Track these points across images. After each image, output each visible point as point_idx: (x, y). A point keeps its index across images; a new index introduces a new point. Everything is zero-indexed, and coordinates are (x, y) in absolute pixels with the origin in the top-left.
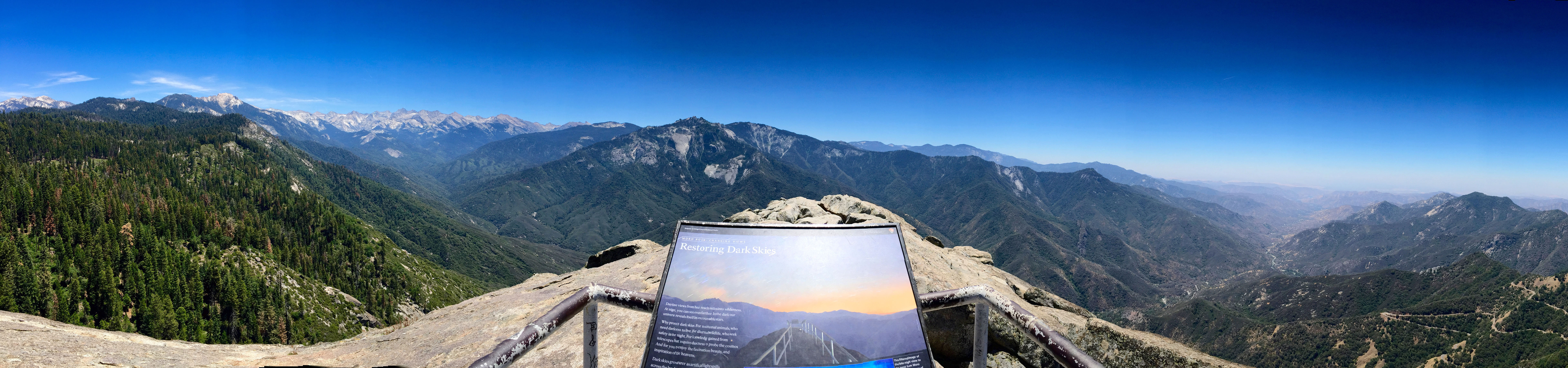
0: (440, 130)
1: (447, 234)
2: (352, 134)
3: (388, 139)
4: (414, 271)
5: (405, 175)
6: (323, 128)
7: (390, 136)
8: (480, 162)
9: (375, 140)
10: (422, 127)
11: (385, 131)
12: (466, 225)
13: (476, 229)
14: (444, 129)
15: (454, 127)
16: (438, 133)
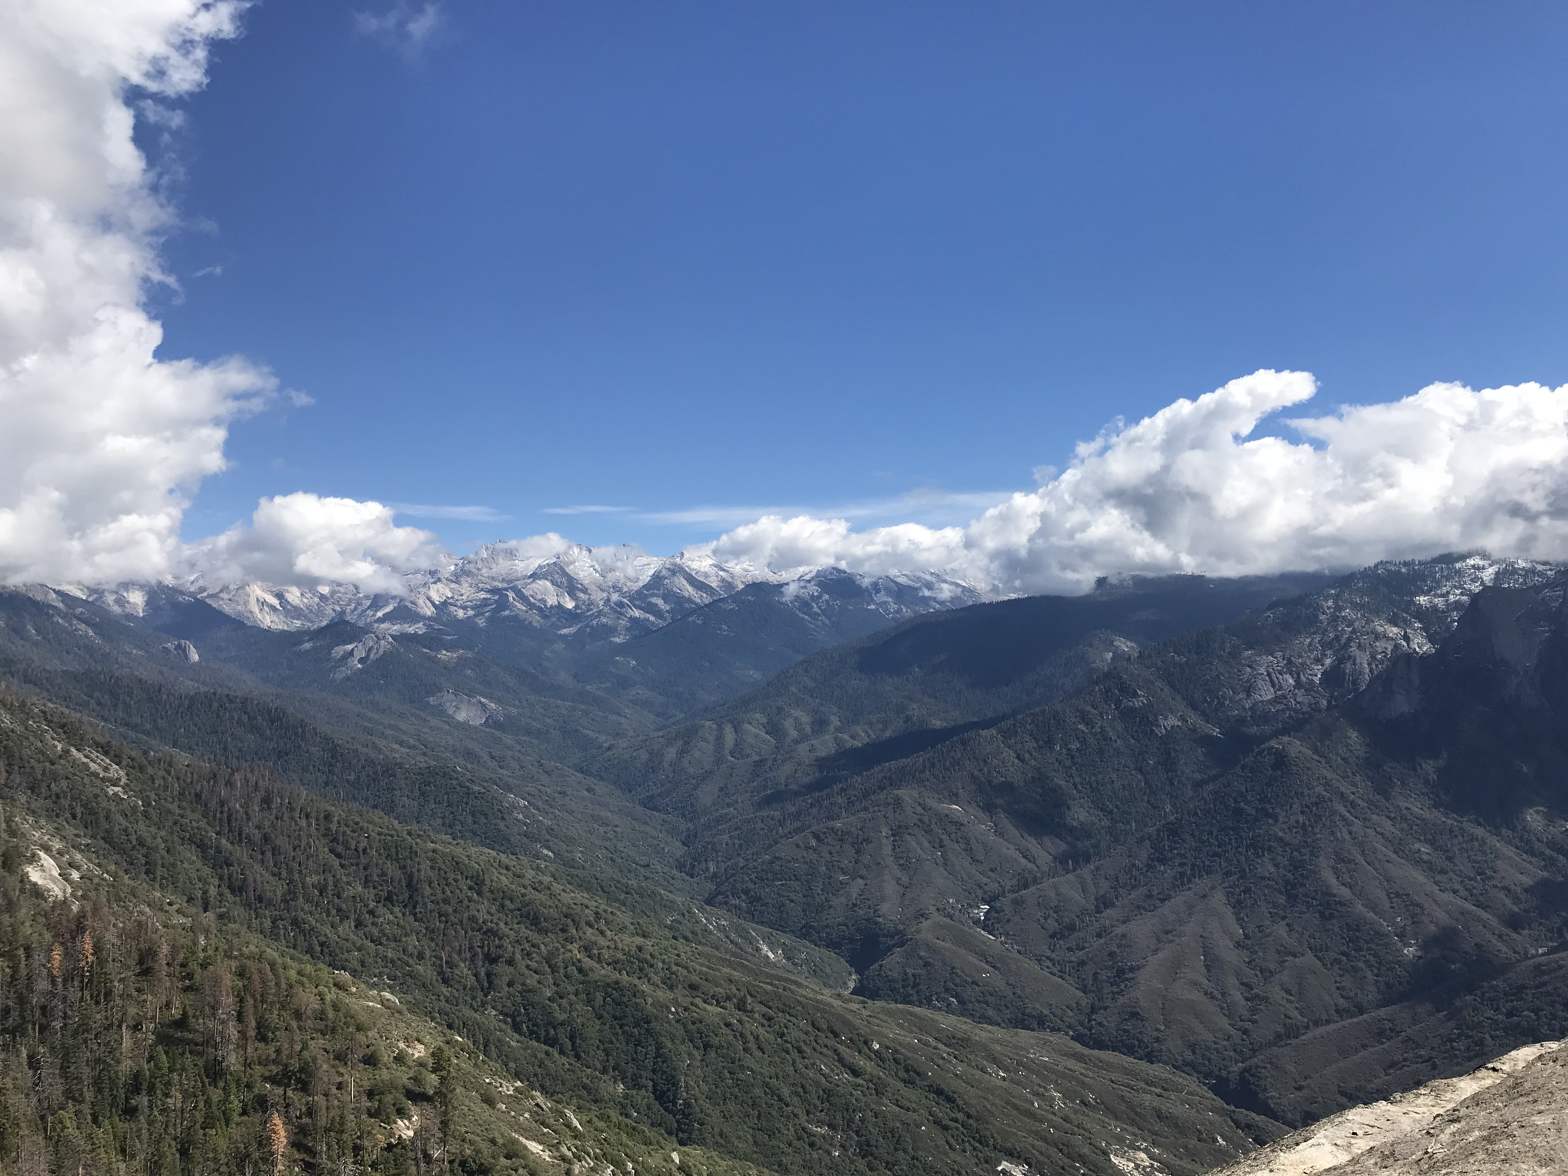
0: (637, 613)
1: (677, 1004)
2: (290, 639)
3: (442, 654)
4: (563, 1158)
5: (510, 789)
7: (450, 647)
8: (788, 724)
9: (386, 659)
10: (570, 605)
11: (429, 627)
12: (745, 967)
13: (780, 979)
14: (651, 609)
15: (689, 600)
16: (629, 624)
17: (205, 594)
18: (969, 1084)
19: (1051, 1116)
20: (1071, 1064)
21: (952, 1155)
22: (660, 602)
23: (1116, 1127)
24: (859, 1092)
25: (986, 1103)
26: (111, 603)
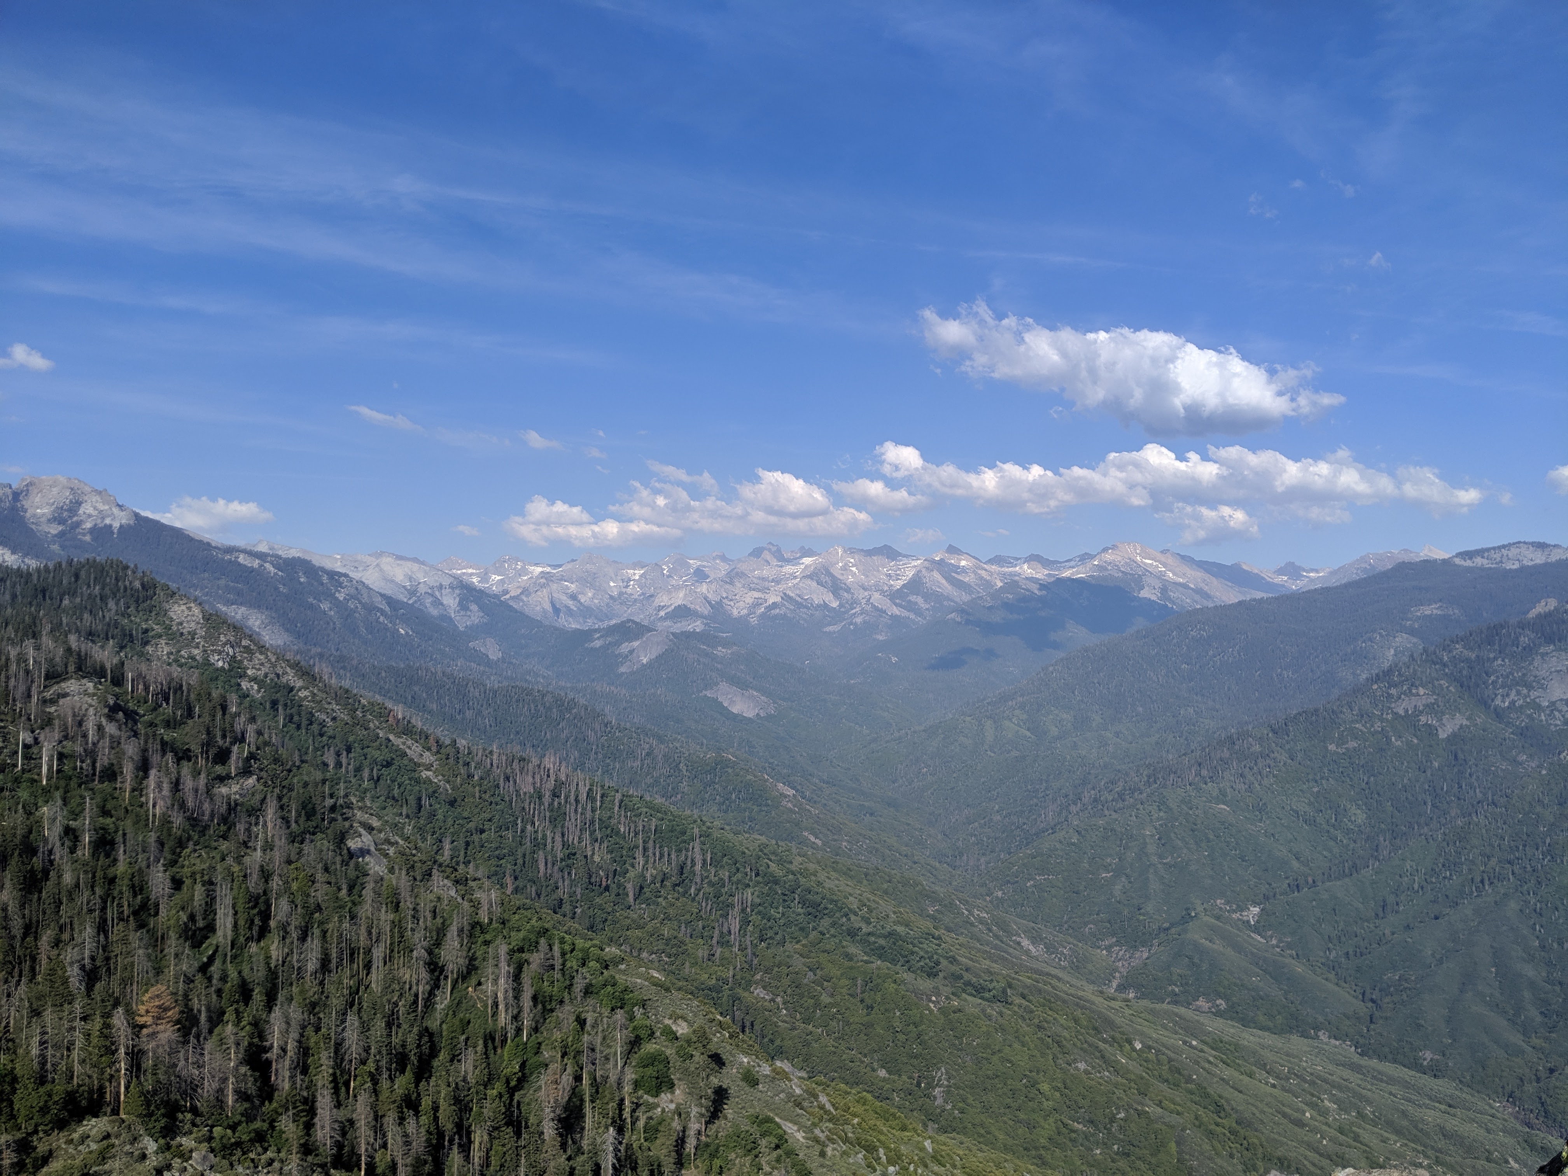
1: (936, 995)
3: (720, 651)
4: (817, 1140)
6: (475, 616)
7: (726, 644)
8: (1048, 722)
9: (670, 655)
10: (835, 604)
11: (706, 624)
12: (1004, 959)
13: (1041, 973)
14: (911, 607)
15: (948, 598)
16: (890, 622)
17: (507, 596)
18: (1236, 1089)
19: (1324, 1127)
20: (1347, 1073)
21: (1219, 1161)
22: (920, 600)
23: (1395, 1142)
24: (1121, 1091)
25: (1256, 1112)
26: (428, 605)
